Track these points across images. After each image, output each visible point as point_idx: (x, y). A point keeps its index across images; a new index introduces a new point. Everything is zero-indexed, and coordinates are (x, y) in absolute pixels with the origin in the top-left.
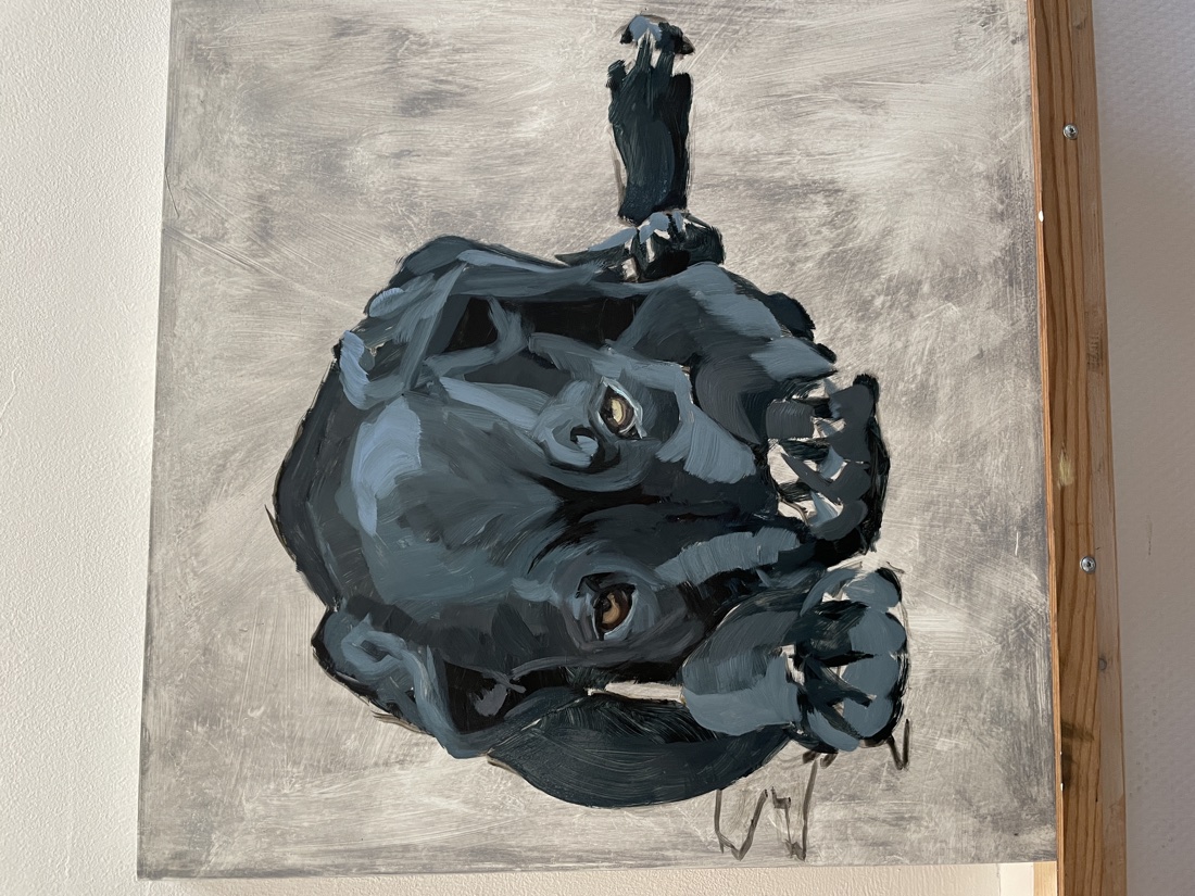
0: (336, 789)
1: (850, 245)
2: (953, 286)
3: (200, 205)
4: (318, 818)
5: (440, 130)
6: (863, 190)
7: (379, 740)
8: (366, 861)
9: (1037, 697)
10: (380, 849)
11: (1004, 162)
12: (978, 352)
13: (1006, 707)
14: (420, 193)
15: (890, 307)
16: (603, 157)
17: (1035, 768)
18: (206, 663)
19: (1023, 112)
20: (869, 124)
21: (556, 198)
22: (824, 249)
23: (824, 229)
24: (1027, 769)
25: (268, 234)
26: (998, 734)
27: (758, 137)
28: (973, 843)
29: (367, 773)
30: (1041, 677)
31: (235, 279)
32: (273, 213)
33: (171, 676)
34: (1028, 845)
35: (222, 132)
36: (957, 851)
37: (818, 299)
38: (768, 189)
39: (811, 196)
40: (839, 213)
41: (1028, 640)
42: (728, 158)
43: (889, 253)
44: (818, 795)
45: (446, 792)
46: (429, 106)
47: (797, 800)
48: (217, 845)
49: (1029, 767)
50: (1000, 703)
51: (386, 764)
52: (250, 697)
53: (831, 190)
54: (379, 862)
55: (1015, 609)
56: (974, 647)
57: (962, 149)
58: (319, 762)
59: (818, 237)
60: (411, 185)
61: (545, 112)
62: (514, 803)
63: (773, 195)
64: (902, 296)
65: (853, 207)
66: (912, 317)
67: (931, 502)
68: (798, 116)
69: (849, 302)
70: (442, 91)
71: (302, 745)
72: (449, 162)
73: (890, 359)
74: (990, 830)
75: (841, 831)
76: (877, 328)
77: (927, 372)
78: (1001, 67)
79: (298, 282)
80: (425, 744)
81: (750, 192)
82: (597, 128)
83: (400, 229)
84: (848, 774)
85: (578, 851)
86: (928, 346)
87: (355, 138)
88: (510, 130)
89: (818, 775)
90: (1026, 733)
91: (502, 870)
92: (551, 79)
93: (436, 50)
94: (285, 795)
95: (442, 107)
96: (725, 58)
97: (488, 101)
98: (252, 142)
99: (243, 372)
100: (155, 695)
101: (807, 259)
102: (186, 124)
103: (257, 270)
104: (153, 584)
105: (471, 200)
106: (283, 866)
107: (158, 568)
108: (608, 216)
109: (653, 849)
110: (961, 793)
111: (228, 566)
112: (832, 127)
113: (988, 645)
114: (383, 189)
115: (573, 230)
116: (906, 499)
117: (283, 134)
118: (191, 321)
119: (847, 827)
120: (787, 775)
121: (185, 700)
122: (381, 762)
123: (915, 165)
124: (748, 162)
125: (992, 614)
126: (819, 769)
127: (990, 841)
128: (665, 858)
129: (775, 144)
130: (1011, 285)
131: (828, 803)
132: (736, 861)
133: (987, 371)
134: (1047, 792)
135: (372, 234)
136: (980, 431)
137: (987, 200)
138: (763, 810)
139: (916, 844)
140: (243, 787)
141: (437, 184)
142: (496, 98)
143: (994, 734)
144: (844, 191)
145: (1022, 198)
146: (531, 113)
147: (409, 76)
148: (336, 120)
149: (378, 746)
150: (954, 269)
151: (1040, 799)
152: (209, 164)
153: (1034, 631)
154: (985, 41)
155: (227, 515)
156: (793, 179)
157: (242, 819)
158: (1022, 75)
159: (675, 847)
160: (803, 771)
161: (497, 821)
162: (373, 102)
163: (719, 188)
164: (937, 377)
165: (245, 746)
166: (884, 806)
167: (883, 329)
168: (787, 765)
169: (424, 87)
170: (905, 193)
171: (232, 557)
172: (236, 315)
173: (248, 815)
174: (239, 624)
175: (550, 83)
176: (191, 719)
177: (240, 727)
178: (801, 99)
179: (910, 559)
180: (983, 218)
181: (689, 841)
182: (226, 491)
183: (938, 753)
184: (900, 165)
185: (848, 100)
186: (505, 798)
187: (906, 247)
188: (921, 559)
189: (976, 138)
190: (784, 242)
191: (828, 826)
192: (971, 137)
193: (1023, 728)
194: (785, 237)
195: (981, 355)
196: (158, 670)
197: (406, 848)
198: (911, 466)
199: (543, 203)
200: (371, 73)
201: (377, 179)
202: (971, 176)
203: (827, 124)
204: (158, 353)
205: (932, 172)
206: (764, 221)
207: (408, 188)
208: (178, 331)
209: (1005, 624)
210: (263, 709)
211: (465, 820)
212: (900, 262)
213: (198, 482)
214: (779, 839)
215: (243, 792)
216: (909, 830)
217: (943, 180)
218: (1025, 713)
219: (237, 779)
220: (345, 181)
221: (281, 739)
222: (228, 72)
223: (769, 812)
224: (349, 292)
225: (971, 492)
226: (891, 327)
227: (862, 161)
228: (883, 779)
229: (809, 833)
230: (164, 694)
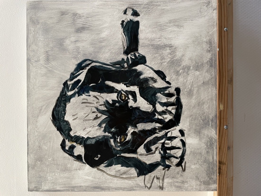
0: (66, 175)
1: (175, 59)
2: (198, 67)
3: (34, 54)
4: (63, 180)
5: (84, 35)
6: (178, 46)
7: (75, 165)
8: (73, 189)
9: (214, 157)
10: (75, 186)
11: (210, 38)
12: (203, 82)
13: (207, 159)
14: (80, 50)
15: (183, 72)
16: (120, 40)
17: (213, 172)
18: (39, 149)
19: (215, 27)
20: (179, 31)
21: (110, 50)
22: (169, 60)
23: (169, 55)
24: (211, 172)
25: (48, 60)
26: (205, 165)
27: (154, 35)
28: (199, 187)
29: (72, 171)
30: (215, 153)
31: (42, 70)
32: (49, 55)
33: (33, 152)
34: (211, 188)
35: (38, 38)
36: (195, 188)
37: (167, 71)
38: (156, 46)
39: (166, 48)
40: (172, 52)
41: (212, 145)
42: (147, 40)
43: (183, 60)
44: (166, 177)
45: (88, 175)
46: (82, 30)
47: (161, 178)
48: (43, 185)
49: (212, 171)
50: (206, 158)
51: (76, 170)
52: (49, 156)
53: (170, 46)
54: (75, 189)
55: (210, 138)
56: (200, 146)
57: (201, 36)
58: (63, 169)
59: (167, 57)
60: (78, 48)
61: (107, 31)
62: (102, 178)
63: (157, 48)
64: (186, 70)
65: (175, 50)
66: (188, 74)
67: (192, 115)
68: (163, 29)
69: (174, 71)
70: (84, 27)
71: (59, 166)
72: (86, 42)
73: (183, 84)
74: (203, 184)
75: (171, 185)
76: (180, 77)
77: (191, 87)
78: (210, 16)
79: (55, 70)
80: (84, 166)
81: (152, 47)
82: (118, 34)
83: (76, 58)
84: (172, 173)
85: (116, 187)
86: (192, 81)
87: (66, 38)
88: (99, 35)
89: (166, 173)
90: (211, 164)
91: (100, 191)
92: (108, 23)
93: (83, 18)
94: (56, 176)
95: (85, 30)
96: (147, 17)
97: (94, 29)
98: (44, 40)
99: (44, 89)
100: (30, 156)
101: (165, 62)
102: (31, 36)
103: (46, 68)
104: (28, 134)
105: (91, 51)
106: (56, 189)
107: (29, 130)
108: (121, 54)
109: (131, 187)
110: (197, 177)
111: (43, 130)
112: (171, 32)
113: (203, 146)
114: (72, 49)
115: (113, 57)
116: (186, 114)
117: (51, 38)
118: (33, 79)
119: (172, 183)
120: (159, 173)
121: (36, 157)
122: (75, 169)
123: (190, 40)
124: (152, 40)
125: (205, 139)
126: (166, 171)
127: (203, 187)
128: (133, 189)
129: (158, 36)
130: (211, 67)
131: (168, 178)
132: (148, 190)
133: (205, 86)
134: (216, 177)
135: (70, 59)
136: (203, 100)
137: (206, 47)
138: (154, 180)
139: (187, 187)
140: (48, 174)
141: (84, 48)
142: (96, 28)
143: (204, 165)
144: (173, 46)
145: (214, 47)
146: (104, 31)
147: (77, 24)
148: (62, 34)
149: (74, 166)
150: (198, 63)
151: (214, 178)
152: (36, 45)
153: (214, 143)
154: (207, 10)
155: (42, 119)
156: (162, 44)
157: (48, 180)
158: (215, 18)
159: (135, 187)
160: (163, 172)
161: (99, 181)
162: (70, 30)
163: (145, 47)
164: (194, 88)
165: (48, 166)
166: (180, 179)
167: (182, 77)
168: (159, 171)
169: (81, 26)
170: (187, 46)
171: (44, 128)
172: (42, 77)
173: (49, 179)
174: (46, 141)
175: (108, 24)
176: (37, 160)
177: (47, 162)
178: (164, 26)
179: (187, 127)
180: (205, 52)
181: (139, 186)
182: (42, 114)
183: (192, 168)
184: (186, 40)
185: (175, 25)
186: (100, 177)
187: (187, 59)
188: (189, 128)
189: (204, 33)
190: (160, 58)
191: (168, 183)
192: (203, 33)
193: (211, 163)
194: (160, 57)
195: (204, 82)
196: (30, 151)
197: (80, 186)
198: (187, 107)
199: (107, 51)
200: (69, 23)
201: (71, 47)
202: (203, 42)
203: (170, 31)
204: (27, 86)
205: (194, 41)
206: (155, 54)
207: (78, 49)
208: (31, 81)
209: (207, 141)
210: (51, 159)
211: (92, 181)
212: (186, 62)
213: (36, 112)
214: (157, 186)
215: (48, 175)
216: (185, 184)
217: (196, 43)
218: (211, 160)
219: (46, 173)
220: (64, 48)
221: (55, 165)
222: (39, 24)
223: (155, 180)
224: (66, 72)
225: (201, 113)
226: (183, 77)
227: (178, 39)
228: (180, 174)
229: (164, 184)
230: (31, 155)
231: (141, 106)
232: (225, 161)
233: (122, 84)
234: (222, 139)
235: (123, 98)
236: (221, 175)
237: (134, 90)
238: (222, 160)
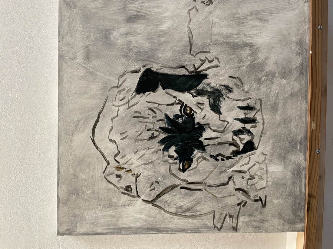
0: (111, 212)
1: (256, 62)
2: (285, 74)
3: (69, 49)
4: (106, 220)
5: (139, 26)
6: (260, 46)
7: (122, 199)
8: (119, 231)
9: (302, 189)
10: (123, 228)
11: (301, 38)
12: (291, 93)
13: (293, 191)
14: (133, 46)
15: (267, 80)
16: (186, 35)
17: (300, 207)
18: (75, 178)
19: (307, 23)
20: (263, 26)
21: (172, 47)
22: (248, 63)
23: (249, 57)
24: (298, 208)
25: (89, 57)
26: (290, 199)
27: (231, 29)
28: (282, 227)
29: (119, 208)
30: (303, 184)
31: (80, 70)
32: (90, 51)
33: (65, 182)
34: (297, 228)
35: (75, 27)
36: (278, 229)
37: (246, 78)
38: (233, 45)
39: (245, 47)
40: (253, 53)
41: (300, 173)
42: (222, 36)
43: (267, 64)
44: (241, 214)
45: (141, 213)
46: (135, 19)
47: (235, 216)
48: (79, 227)
49: (298, 207)
50: (291, 190)
51: (124, 206)
52: (87, 188)
53: (251, 46)
54: (122, 231)
55: (297, 165)
56: (285, 175)
57: (289, 34)
58: (106, 205)
59: (247, 60)
60: (130, 43)
61: (169, 21)
62: (159, 216)
63: (234, 47)
64: (270, 77)
65: (257, 51)
66: (273, 83)
67: (276, 136)
68: (242, 23)
69: (255, 79)
70: (139, 15)
71: (101, 201)
72: (141, 36)
73: (266, 95)
74: (287, 224)
75: (247, 224)
76: (263, 86)
77: (276, 99)
78: (301, 10)
79: (98, 71)
80: (135, 200)
81: (228, 46)
82: (184, 26)
83: (127, 56)
84: (249, 209)
85: (176, 229)
86: (277, 92)
87: (113, 29)
88: (159, 27)
89: (241, 209)
90: (298, 198)
91: (156, 233)
92: (171, 11)
93: (137, 2)
94: (97, 214)
95: (139, 20)
96: (222, 5)
97: (152, 18)
98: (84, 30)
99: (82, 98)
100: (61, 187)
101: (243, 66)
102: (64, 24)
103: (86, 68)
104: (59, 157)
105: (147, 48)
106: (97, 232)
107: (60, 152)
108: (187, 53)
109: (196, 228)
110: (280, 214)
111: (80, 152)
112: (252, 27)
113: (289, 175)
114: (122, 44)
115: (176, 57)
116: (269, 135)
117: (92, 27)
118: (68, 83)
119: (248, 223)
120: (233, 209)
121: (69, 188)
122: (123, 205)
123: (275, 38)
124: (227, 37)
125: (291, 167)
126: (242, 208)
127: (287, 227)
128: (199, 231)
129: (235, 32)
130: (301, 74)
131: (244, 217)
132: (218, 232)
133: (293, 99)
134: (303, 214)
135: (119, 58)
136: (290, 116)
137: (296, 49)
138: (226, 218)
139: (267, 227)
140: (86, 211)
141: (137, 43)
142: (155, 17)
143: (289, 199)
144: (255, 46)
145: (306, 49)
146: (165, 22)
147: (129, 10)
148: (108, 23)
149: (122, 201)
150: (285, 69)
151: (301, 215)
152: (71, 36)
153: (302, 171)
154: (297, 2)
155: (79, 138)
156: (240, 42)
157: (85, 220)
158: (307, 13)
159: (202, 228)
160: (237, 208)
161: (154, 221)
162: (119, 18)
163: (219, 45)
164: (279, 100)
165: (86, 201)
166: (259, 217)
167: (264, 86)
168: (233, 206)
169: (133, 14)
170: (272, 47)
171: (81, 149)
172: (80, 81)
173: (87, 219)
174: (83, 168)
175: (170, 13)
176: (71, 193)
177: (84, 196)
178: (243, 18)
179: (269, 151)
180: (294, 54)
181: (206, 226)
182: (79, 131)
183: (274, 203)
184: (271, 38)
185: (257, 19)
186: (156, 215)
187: (272, 63)
188: (272, 151)
189: (293, 31)
190: (237, 61)
191: (243, 222)
192: (292, 30)
193: (297, 197)
194: (237, 59)
195: (291, 94)
196: (61, 180)
197: (130, 228)
198: (270, 125)
199: (168, 49)
200: (118, 9)
201: (120, 41)
202: (291, 42)
203: (251, 26)
204: (58, 92)
205: (280, 40)
206: (232, 55)
207: (129, 44)
208: (64, 85)
209: (294, 169)
210: (90, 191)
211: (146, 221)
212: (270, 67)
213: (71, 129)
214: (230, 226)
215: (86, 213)
216: (265, 224)
217: (283, 43)
218: (298, 193)
219: (84, 210)
220: (110, 42)
221: (95, 199)
222: (76, 8)
223: (228, 219)
224: (113, 75)
225: (287, 133)
226: (266, 86)
227: (260, 37)
228: (259, 210)
229: (238, 224)
230: (63, 187)
231: (211, 122)
232: (315, 194)
233: (187, 93)
234: (313, 166)
235: (188, 112)
236: (310, 211)
237: (203, 101)
238: (312, 193)
